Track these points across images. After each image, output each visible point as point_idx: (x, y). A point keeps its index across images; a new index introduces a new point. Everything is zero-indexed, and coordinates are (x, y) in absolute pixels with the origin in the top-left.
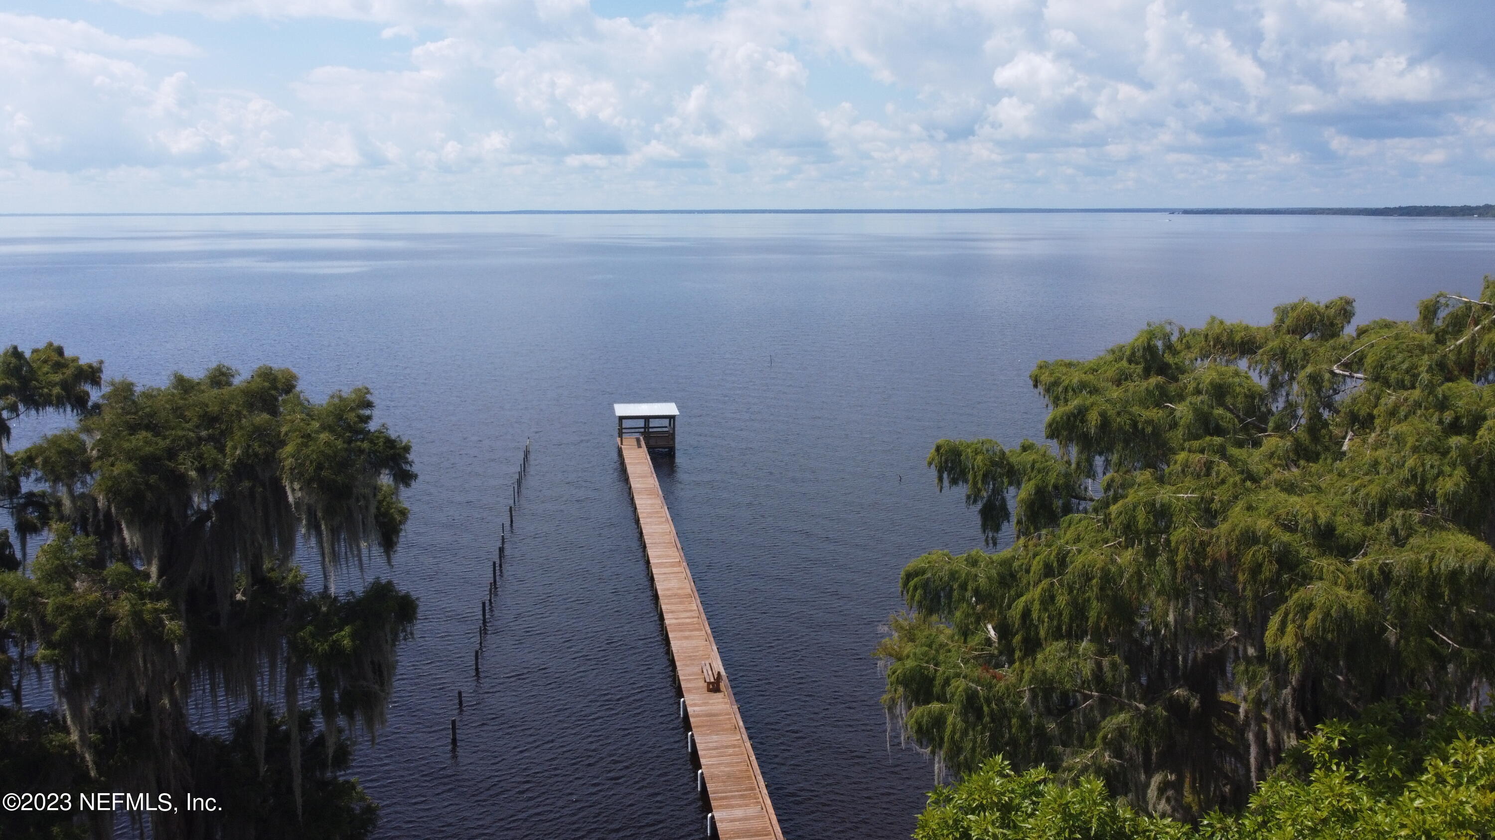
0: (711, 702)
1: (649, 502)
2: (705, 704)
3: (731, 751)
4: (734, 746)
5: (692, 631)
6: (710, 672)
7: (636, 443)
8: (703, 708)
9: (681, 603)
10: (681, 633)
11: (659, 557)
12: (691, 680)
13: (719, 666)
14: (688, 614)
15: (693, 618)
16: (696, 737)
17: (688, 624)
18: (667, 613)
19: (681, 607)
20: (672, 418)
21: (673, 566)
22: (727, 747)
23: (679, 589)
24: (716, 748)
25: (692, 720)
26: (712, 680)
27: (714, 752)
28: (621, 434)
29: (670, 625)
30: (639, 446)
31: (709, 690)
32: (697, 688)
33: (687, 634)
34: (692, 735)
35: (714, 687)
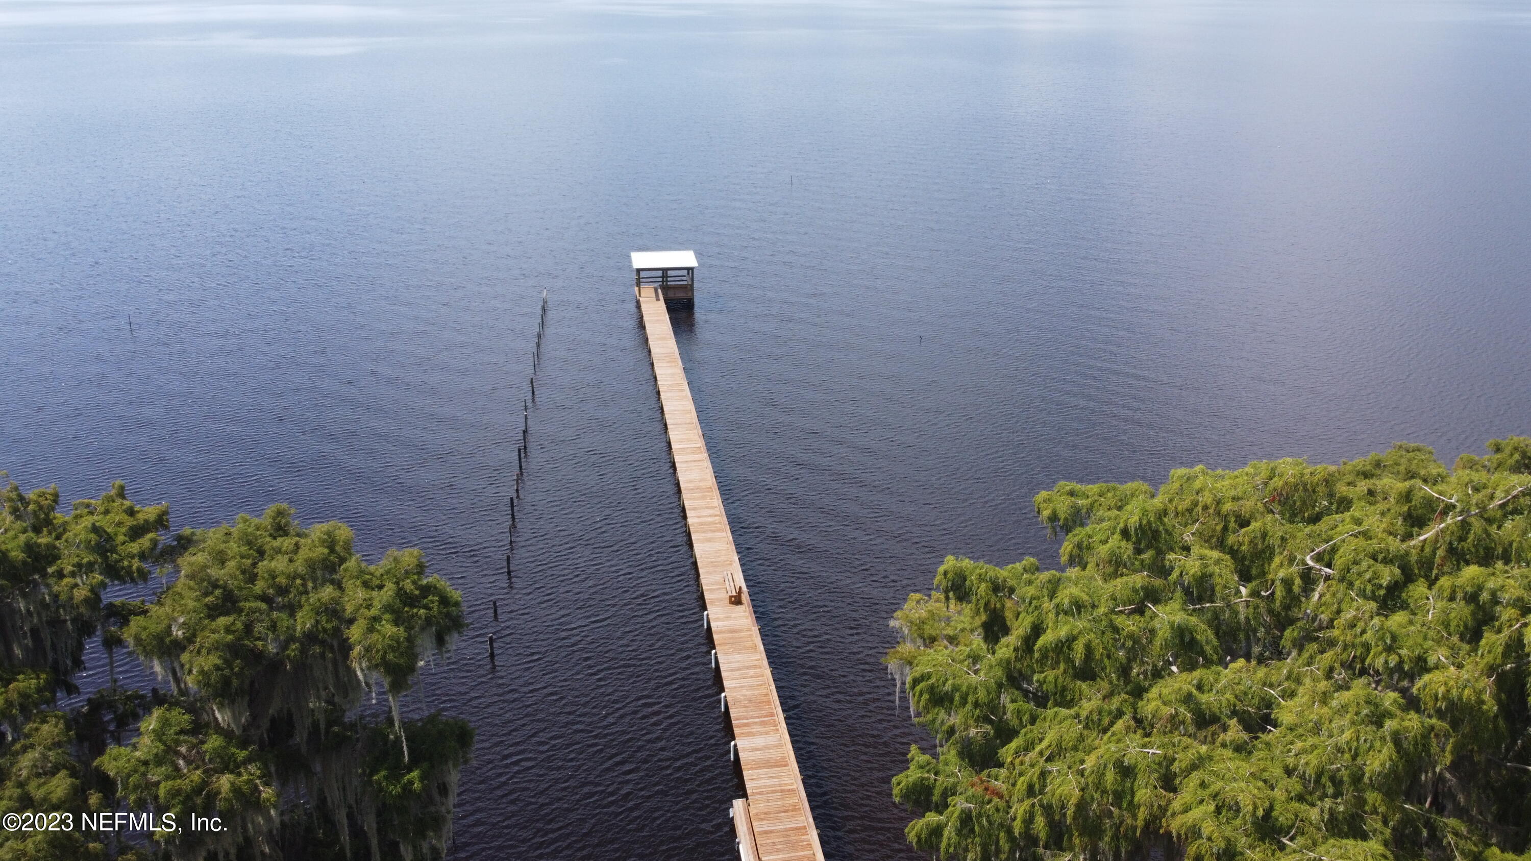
0: (733, 615)
1: (670, 371)
2: (728, 618)
3: (752, 672)
4: (755, 667)
5: (714, 531)
6: (732, 584)
7: (653, 295)
8: (726, 623)
9: (704, 498)
10: (703, 535)
11: (681, 441)
12: (714, 590)
13: (740, 581)
14: (710, 512)
15: (716, 516)
16: (718, 655)
17: (710, 523)
18: (690, 510)
19: (703, 503)
20: (690, 270)
21: (693, 453)
22: (748, 668)
23: (701, 480)
24: (738, 669)
25: (715, 637)
26: (734, 594)
27: (737, 673)
28: (638, 284)
29: (693, 524)
30: (658, 299)
31: (732, 603)
32: (719, 600)
33: (710, 535)
34: (716, 654)
35: (736, 600)
